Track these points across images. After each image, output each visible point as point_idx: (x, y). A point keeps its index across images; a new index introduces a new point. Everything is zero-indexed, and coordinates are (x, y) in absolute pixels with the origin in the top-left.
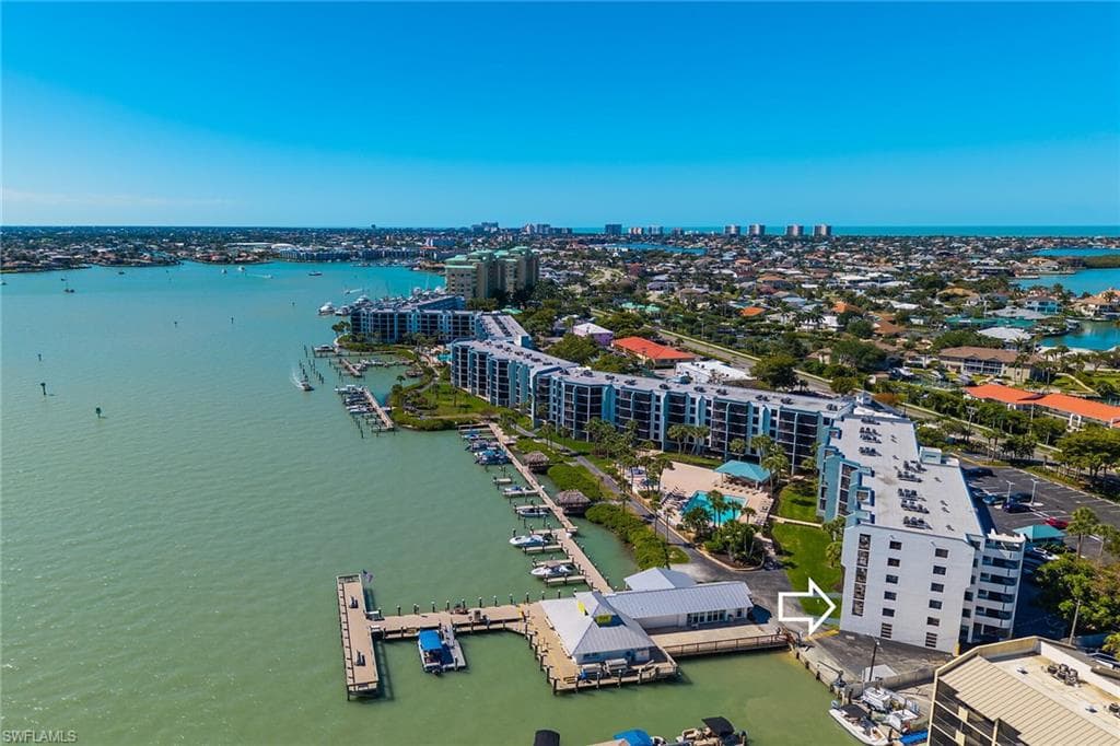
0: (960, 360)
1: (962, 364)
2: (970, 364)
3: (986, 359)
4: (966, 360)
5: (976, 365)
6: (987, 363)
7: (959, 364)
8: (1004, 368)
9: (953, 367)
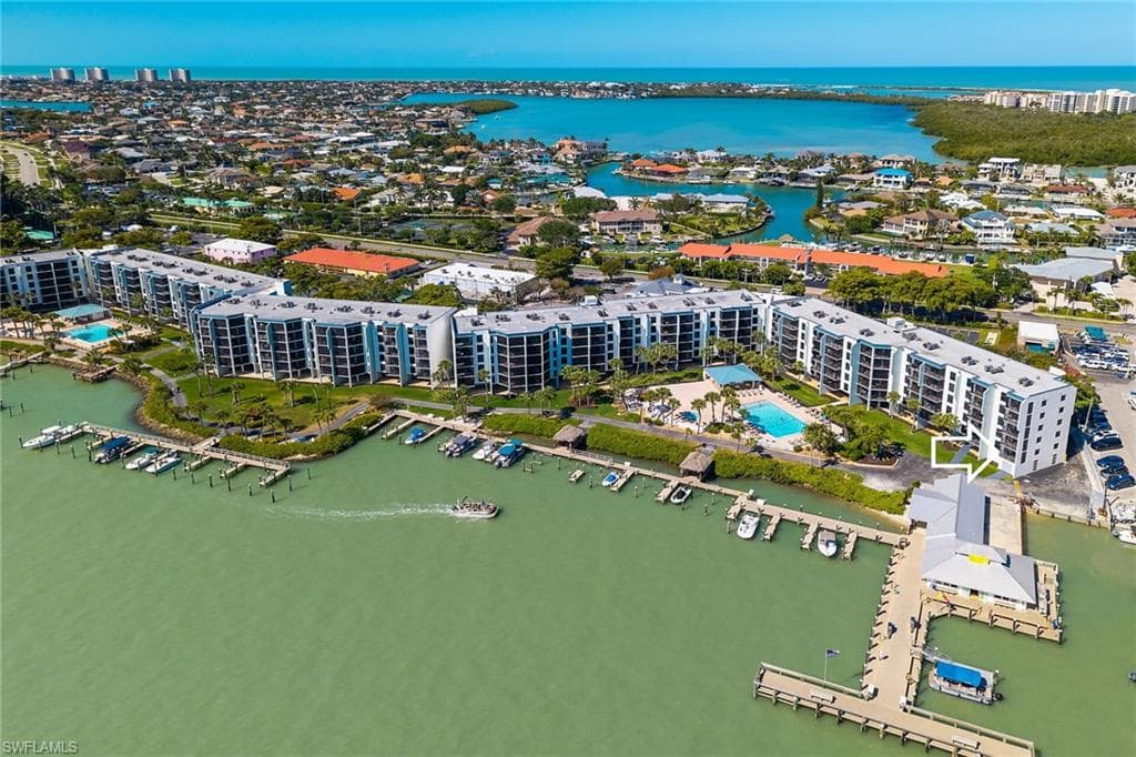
0: (615, 223)
1: (617, 227)
2: (623, 226)
3: (633, 219)
4: (619, 223)
5: (627, 226)
6: (634, 223)
7: (614, 227)
8: (645, 225)
9: (611, 230)
